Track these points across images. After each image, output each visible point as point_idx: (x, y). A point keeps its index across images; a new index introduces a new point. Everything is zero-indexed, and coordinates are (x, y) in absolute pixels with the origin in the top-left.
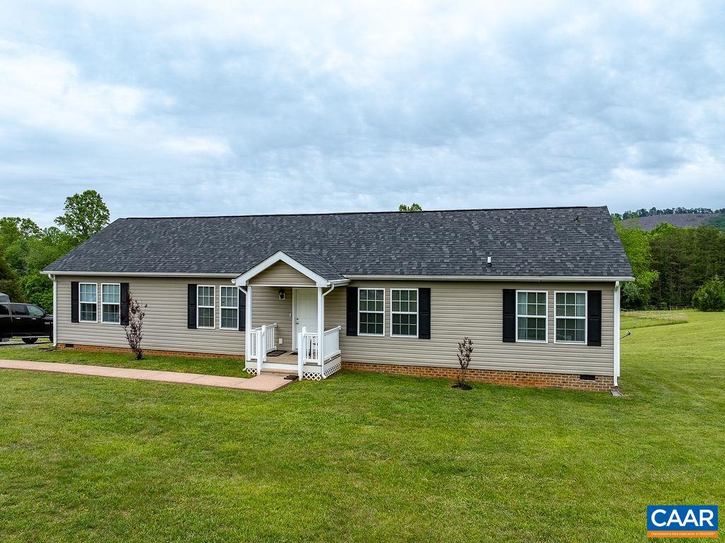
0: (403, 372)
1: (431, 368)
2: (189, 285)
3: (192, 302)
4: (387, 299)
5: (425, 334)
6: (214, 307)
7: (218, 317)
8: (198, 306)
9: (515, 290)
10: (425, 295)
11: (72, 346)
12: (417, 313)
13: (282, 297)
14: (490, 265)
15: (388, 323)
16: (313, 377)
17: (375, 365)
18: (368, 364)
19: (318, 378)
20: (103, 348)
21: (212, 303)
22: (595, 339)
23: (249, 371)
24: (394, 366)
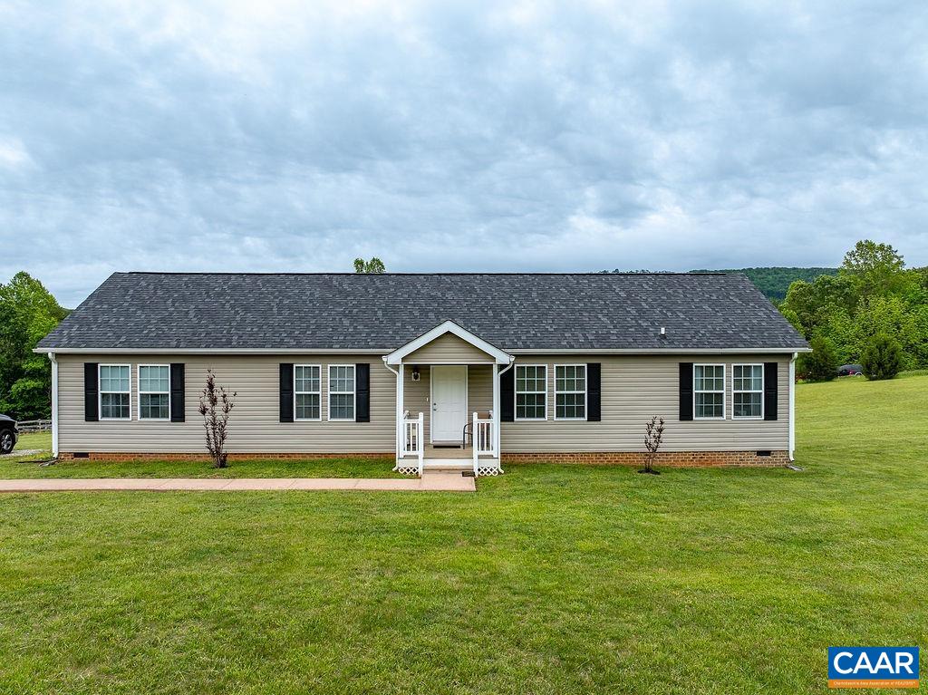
0: (569, 461)
1: (601, 454)
2: (281, 364)
3: (287, 387)
4: (551, 377)
5: (595, 415)
6: (320, 393)
7: (325, 406)
8: (295, 393)
9: (692, 364)
10: (595, 372)
11: (85, 455)
12: (586, 392)
13: (416, 377)
14: (664, 337)
15: (551, 405)
16: (488, 473)
17: (535, 455)
18: (527, 455)
19: (495, 473)
20: (140, 455)
21: (316, 388)
22: (771, 414)
23: (402, 470)
24: (558, 455)
